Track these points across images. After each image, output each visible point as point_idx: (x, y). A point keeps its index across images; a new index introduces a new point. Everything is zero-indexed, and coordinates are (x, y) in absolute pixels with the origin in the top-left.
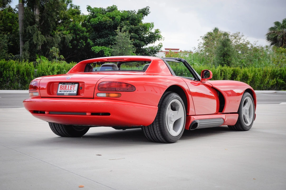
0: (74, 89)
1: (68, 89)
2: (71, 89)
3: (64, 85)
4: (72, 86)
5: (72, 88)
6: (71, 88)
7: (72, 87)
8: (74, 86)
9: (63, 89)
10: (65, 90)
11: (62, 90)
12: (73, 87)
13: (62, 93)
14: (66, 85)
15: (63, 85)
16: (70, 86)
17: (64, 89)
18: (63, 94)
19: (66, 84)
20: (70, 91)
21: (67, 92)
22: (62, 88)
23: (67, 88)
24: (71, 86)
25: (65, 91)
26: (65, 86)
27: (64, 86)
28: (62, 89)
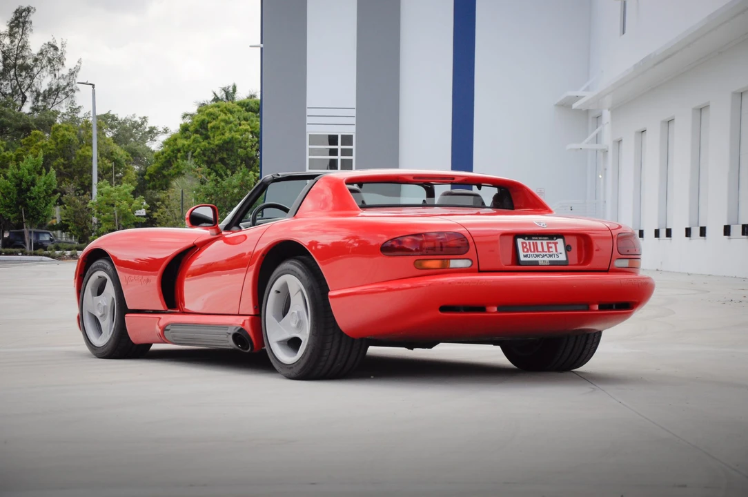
0: (556, 251)
1: (543, 251)
2: (551, 250)
3: (531, 242)
4: (550, 243)
5: (551, 247)
6: (549, 248)
7: (550, 245)
8: (556, 244)
9: (531, 251)
10: (536, 253)
11: (530, 253)
12: (553, 245)
13: (531, 259)
14: (534, 241)
15: (527, 242)
16: (545, 242)
17: (533, 250)
18: (536, 263)
19: (533, 238)
20: (550, 256)
21: (543, 256)
22: (528, 247)
23: (540, 249)
24: (548, 243)
25: (537, 256)
26: (533, 243)
27: (529, 243)
28: (527, 251)
